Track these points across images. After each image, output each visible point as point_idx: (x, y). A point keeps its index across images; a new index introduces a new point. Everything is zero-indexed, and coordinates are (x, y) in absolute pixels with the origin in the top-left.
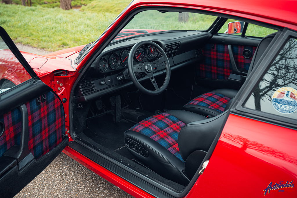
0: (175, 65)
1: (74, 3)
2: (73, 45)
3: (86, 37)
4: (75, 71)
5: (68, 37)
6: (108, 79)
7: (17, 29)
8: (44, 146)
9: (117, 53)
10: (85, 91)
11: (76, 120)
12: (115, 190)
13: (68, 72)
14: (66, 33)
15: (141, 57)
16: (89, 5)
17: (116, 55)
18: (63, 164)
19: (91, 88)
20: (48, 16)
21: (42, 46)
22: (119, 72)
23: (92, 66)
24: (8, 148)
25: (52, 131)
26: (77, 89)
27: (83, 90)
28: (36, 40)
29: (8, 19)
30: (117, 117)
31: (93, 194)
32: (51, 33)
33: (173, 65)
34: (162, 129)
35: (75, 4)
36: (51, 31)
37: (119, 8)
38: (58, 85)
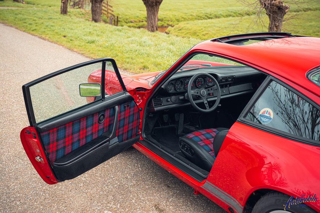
0: (230, 94)
1: (160, 24)
2: (153, 68)
3: (166, 62)
4: (150, 89)
5: (149, 60)
6: (173, 98)
7: (104, 49)
8: (124, 137)
9: (182, 80)
10: (156, 104)
11: (147, 125)
12: (168, 180)
13: (146, 89)
14: (148, 56)
15: (201, 85)
16: (176, 26)
17: (181, 82)
18: (133, 159)
19: (160, 102)
20: (133, 38)
21: (126, 67)
22: (183, 94)
23: (163, 87)
24: (105, 131)
25: (130, 128)
26: (150, 102)
27: (154, 104)
28: (120, 61)
29: (97, 38)
30: (179, 131)
31: (152, 180)
32: (135, 55)
33: (229, 93)
34: (208, 139)
35: (162, 24)
36: (135, 53)
37: (207, 32)
38: (138, 98)
